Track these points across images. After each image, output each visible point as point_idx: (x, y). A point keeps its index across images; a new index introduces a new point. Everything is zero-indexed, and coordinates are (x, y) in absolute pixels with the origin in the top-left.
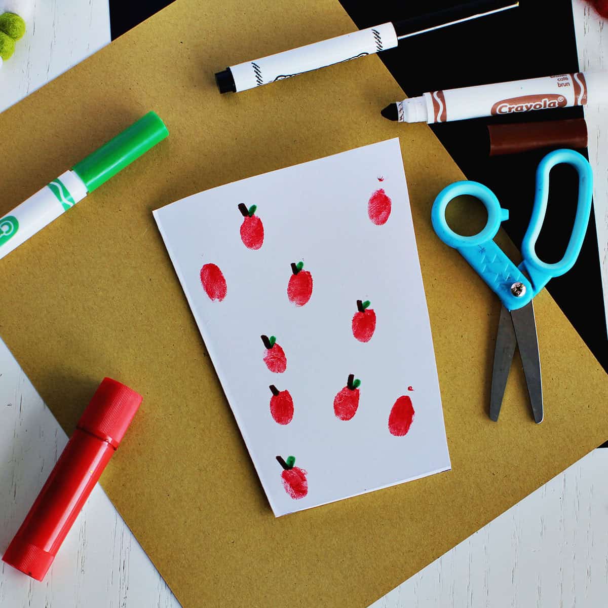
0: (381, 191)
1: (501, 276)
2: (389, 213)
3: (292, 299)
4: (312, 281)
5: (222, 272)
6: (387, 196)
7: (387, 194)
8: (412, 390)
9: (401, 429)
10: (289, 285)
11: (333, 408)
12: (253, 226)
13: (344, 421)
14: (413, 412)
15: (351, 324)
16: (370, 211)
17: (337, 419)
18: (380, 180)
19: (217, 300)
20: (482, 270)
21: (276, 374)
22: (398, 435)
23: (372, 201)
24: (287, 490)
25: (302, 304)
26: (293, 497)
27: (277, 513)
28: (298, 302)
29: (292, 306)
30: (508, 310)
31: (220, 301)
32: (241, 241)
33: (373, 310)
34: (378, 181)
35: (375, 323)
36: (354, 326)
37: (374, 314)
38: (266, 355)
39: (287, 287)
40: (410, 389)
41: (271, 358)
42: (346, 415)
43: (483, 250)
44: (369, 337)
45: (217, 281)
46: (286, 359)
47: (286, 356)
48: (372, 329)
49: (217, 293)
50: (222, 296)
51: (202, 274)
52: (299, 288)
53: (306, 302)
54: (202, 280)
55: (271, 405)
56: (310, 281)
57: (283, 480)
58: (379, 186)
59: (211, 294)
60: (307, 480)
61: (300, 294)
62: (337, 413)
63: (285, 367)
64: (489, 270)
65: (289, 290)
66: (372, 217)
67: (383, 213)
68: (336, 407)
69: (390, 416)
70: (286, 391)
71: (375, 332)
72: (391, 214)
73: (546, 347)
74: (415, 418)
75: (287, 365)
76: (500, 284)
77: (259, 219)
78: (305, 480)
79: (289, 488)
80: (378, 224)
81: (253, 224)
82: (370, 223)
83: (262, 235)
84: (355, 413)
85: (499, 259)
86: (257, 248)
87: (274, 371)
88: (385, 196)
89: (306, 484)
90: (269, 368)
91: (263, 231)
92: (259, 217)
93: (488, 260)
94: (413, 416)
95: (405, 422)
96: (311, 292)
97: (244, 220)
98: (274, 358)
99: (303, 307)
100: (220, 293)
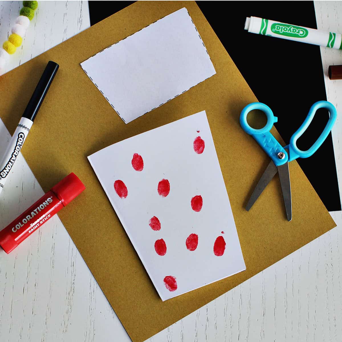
0: (199, 137)
1: (273, 149)
2: (204, 147)
3: (160, 194)
4: (169, 184)
5: (125, 184)
6: (202, 139)
7: (202, 138)
8: (224, 233)
9: (220, 253)
10: (158, 187)
11: (186, 245)
12: (138, 160)
13: (192, 251)
14: (225, 244)
15: (190, 203)
16: (195, 147)
17: (188, 251)
18: (198, 132)
19: (123, 198)
20: (264, 145)
21: (156, 231)
22: (219, 256)
23: (195, 142)
24: (167, 287)
25: (166, 196)
26: (170, 291)
27: (163, 299)
28: (164, 195)
29: (161, 197)
30: (276, 165)
31: (125, 198)
32: (133, 167)
33: (200, 196)
34: (197, 132)
35: (202, 202)
36: (192, 205)
37: (201, 197)
38: (150, 222)
39: (157, 188)
40: (222, 232)
41: (153, 224)
42: (192, 248)
43: (264, 136)
44: (200, 209)
45: (123, 189)
46: (160, 224)
47: (160, 222)
48: (201, 205)
49: (123, 194)
50: (126, 195)
51: (115, 185)
52: (163, 188)
53: (167, 195)
54: (115, 188)
55: (155, 246)
56: (168, 184)
57: (165, 283)
58: (198, 135)
59: (120, 195)
60: (176, 281)
61: (164, 191)
62: (188, 247)
63: (160, 228)
64: (267, 146)
65: (158, 189)
66: (196, 150)
67: (201, 148)
68: (187, 245)
69: (214, 246)
70: (162, 239)
71: (203, 206)
72: (205, 148)
73: (294, 188)
74: (226, 247)
75: (161, 227)
76: (273, 153)
77: (141, 156)
78: (176, 282)
79: (168, 286)
80: (199, 153)
81: (137, 159)
82: (195, 153)
83: (143, 164)
84: (197, 247)
85: (272, 141)
86: (141, 170)
87: (155, 230)
88: (201, 140)
89: (176, 284)
90: (152, 228)
91: (143, 162)
92: (140, 155)
93: (267, 141)
94: (225, 246)
95: (222, 249)
96: (169, 190)
97: (133, 157)
98: (154, 223)
99: (166, 197)
100: (125, 194)
